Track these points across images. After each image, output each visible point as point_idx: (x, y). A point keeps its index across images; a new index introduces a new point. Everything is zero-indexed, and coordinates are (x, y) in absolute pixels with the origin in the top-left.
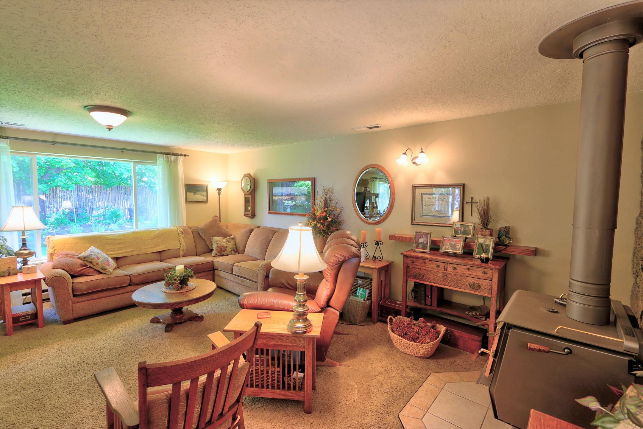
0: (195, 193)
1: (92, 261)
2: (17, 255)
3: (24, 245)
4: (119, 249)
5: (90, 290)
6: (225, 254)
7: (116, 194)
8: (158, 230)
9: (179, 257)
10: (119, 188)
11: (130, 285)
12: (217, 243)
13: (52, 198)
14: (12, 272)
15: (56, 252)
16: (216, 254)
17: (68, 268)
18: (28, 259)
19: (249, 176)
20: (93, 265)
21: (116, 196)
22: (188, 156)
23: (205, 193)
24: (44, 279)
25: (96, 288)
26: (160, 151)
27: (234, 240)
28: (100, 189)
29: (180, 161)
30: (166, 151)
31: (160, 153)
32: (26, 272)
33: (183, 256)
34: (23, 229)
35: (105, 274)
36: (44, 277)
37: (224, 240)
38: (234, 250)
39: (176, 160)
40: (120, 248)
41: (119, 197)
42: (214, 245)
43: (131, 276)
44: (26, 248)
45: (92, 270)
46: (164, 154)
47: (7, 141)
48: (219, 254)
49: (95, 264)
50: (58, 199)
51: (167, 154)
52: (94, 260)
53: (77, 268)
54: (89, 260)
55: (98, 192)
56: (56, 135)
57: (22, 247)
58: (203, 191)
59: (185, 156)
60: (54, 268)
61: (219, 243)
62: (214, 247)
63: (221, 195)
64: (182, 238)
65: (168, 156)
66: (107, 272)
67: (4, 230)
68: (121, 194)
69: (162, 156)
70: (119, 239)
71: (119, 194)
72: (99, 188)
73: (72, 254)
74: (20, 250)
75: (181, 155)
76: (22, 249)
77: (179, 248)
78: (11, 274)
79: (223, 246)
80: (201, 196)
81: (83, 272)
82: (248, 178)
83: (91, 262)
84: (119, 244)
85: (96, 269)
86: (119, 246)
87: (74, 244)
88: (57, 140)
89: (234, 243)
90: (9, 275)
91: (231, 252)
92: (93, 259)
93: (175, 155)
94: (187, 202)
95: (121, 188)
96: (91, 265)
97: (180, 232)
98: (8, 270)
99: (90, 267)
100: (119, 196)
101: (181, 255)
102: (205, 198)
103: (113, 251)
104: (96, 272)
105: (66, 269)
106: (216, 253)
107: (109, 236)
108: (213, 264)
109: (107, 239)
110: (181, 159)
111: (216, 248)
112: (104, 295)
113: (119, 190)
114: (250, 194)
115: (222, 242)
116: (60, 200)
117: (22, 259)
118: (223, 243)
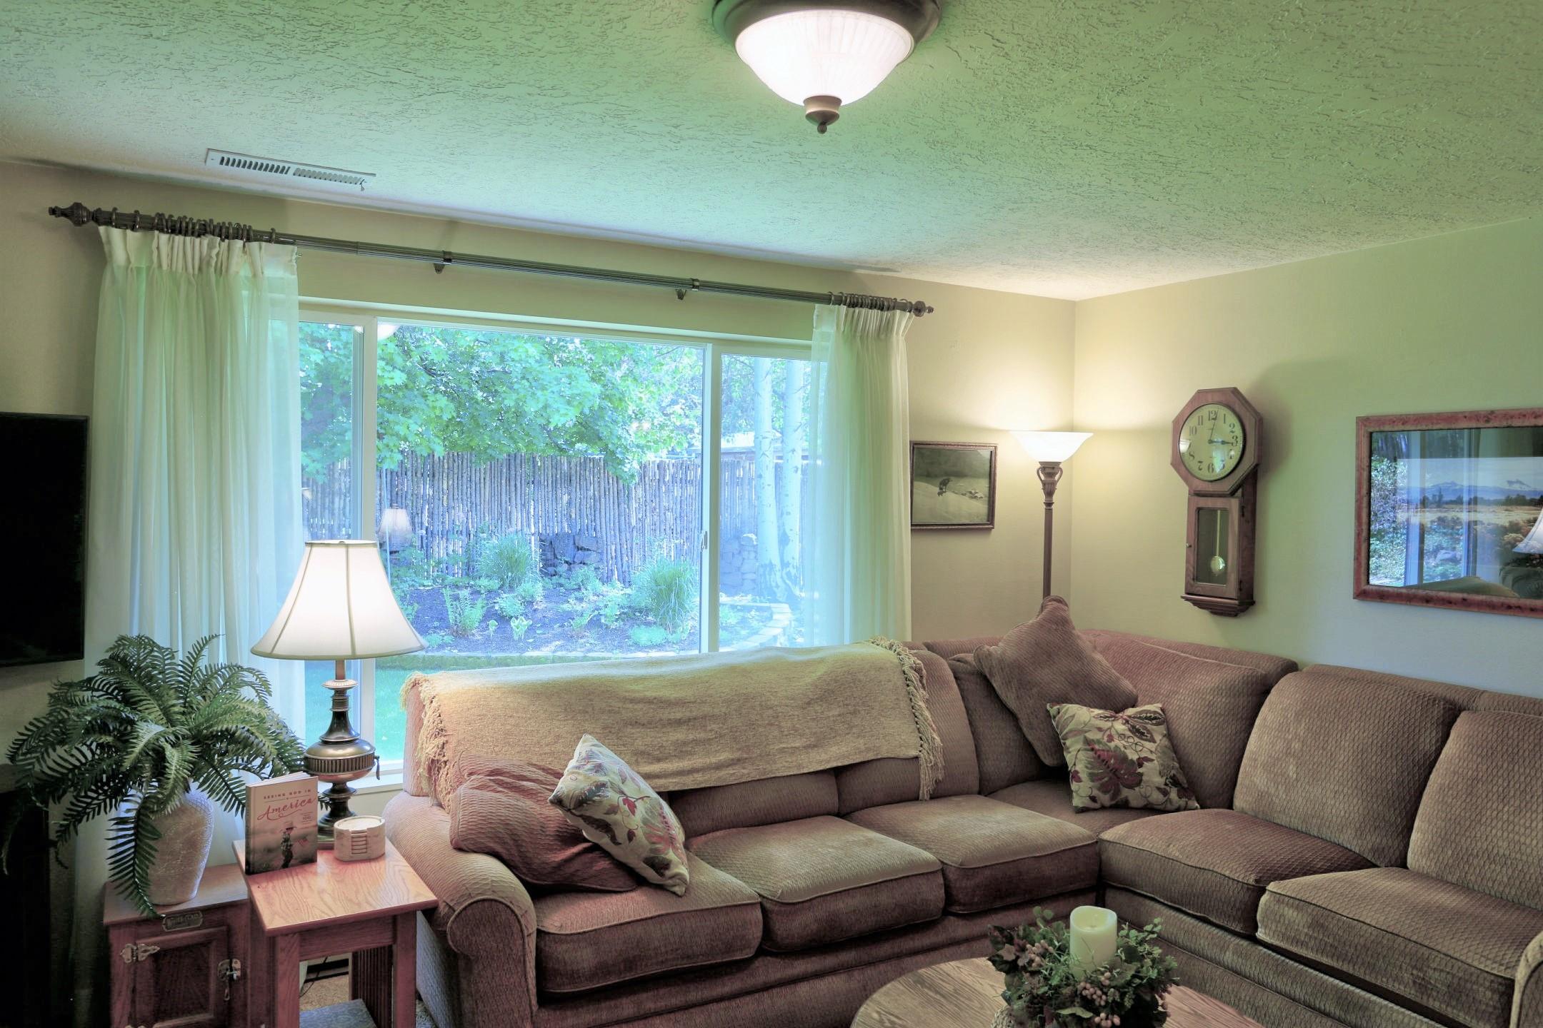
0: (944, 484)
1: (609, 819)
2: (312, 766)
3: (340, 719)
4: (682, 750)
5: (609, 973)
6: (1133, 803)
7: (503, 481)
8: (822, 661)
9: (916, 798)
10: (512, 461)
11: (761, 952)
12: (1088, 742)
13: (319, 495)
14: (297, 850)
15: (449, 754)
16: (1093, 799)
17: (514, 851)
18: (350, 785)
19: (1232, 400)
20: (613, 839)
21: (504, 490)
22: (931, 310)
23: (982, 486)
24: (430, 911)
25: (630, 963)
26: (824, 290)
27: (1162, 729)
28: (456, 465)
29: (897, 333)
30: (847, 290)
31: (826, 299)
32: (347, 853)
33: (934, 797)
34: (347, 651)
35: (660, 887)
36: (427, 896)
37: (1119, 726)
38: (1175, 782)
39: (885, 330)
40: (685, 743)
41: (513, 494)
42: (1073, 749)
43: (768, 905)
44: (347, 738)
45: (603, 864)
46: (839, 301)
47: (290, 252)
48: (1105, 799)
49: (621, 835)
50: (337, 500)
51: (854, 303)
52: (618, 817)
53: (550, 849)
54: (598, 814)
55: (451, 476)
56: (452, 223)
57: (331, 731)
58: (976, 475)
59: (919, 309)
60: (462, 845)
61: (1099, 742)
62: (1077, 759)
63: (1055, 498)
64: (921, 704)
65: (857, 310)
66: (670, 882)
67: (276, 652)
68: (519, 485)
69: (831, 311)
70: (680, 703)
71: (513, 483)
72: (454, 461)
73: (517, 771)
74: (325, 743)
75: (905, 307)
76: (332, 738)
77: (913, 753)
78: (292, 862)
79: (1124, 758)
80: (966, 498)
81: (573, 875)
82: (1223, 411)
83: (605, 827)
84: (679, 723)
85: (623, 860)
86: (680, 735)
87: (512, 721)
88: (455, 249)
89: (1166, 742)
90: (285, 865)
91: (1165, 793)
92: (614, 810)
93: (882, 309)
94: (918, 528)
95: (518, 461)
96: (604, 841)
97: (913, 675)
98: (286, 840)
99: (595, 848)
100: (513, 489)
101: (925, 791)
102: (980, 508)
103: (659, 760)
104: (621, 880)
105: (506, 857)
106: (1096, 793)
107: (639, 687)
108: (1099, 855)
109: (632, 701)
110: (903, 321)
111: (1090, 765)
112: (661, 1004)
113: (512, 467)
114: (1233, 494)
115: (1111, 738)
116: (342, 502)
117: (330, 786)
118: (1117, 742)
